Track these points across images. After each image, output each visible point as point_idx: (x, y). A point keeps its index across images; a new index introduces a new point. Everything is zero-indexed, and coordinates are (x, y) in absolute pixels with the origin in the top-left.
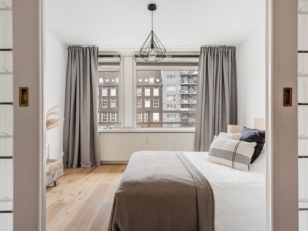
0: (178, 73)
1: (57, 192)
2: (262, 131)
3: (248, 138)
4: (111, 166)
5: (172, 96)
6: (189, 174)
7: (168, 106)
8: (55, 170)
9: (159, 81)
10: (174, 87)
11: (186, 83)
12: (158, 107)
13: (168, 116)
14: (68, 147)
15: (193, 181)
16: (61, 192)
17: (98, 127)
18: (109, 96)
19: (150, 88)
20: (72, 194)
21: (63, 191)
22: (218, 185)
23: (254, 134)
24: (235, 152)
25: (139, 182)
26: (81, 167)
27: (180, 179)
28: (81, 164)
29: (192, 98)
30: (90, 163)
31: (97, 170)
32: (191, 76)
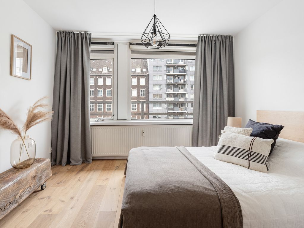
0: (163, 63)
1: (45, 197)
2: (275, 125)
3: (259, 133)
4: (104, 162)
5: (158, 85)
6: (205, 179)
7: (154, 95)
8: (43, 171)
9: (145, 71)
10: (160, 76)
11: (171, 73)
12: (145, 96)
13: (154, 106)
14: (56, 142)
15: (214, 189)
16: (49, 198)
17: (90, 119)
18: (96, 86)
19: (137, 77)
20: (62, 201)
21: (52, 197)
22: (244, 194)
23: (266, 129)
24: (250, 150)
25: (149, 193)
26: (71, 164)
27: (198, 186)
28: (71, 161)
29: (177, 87)
30: (81, 160)
31: (89, 167)
32: (176, 66)
